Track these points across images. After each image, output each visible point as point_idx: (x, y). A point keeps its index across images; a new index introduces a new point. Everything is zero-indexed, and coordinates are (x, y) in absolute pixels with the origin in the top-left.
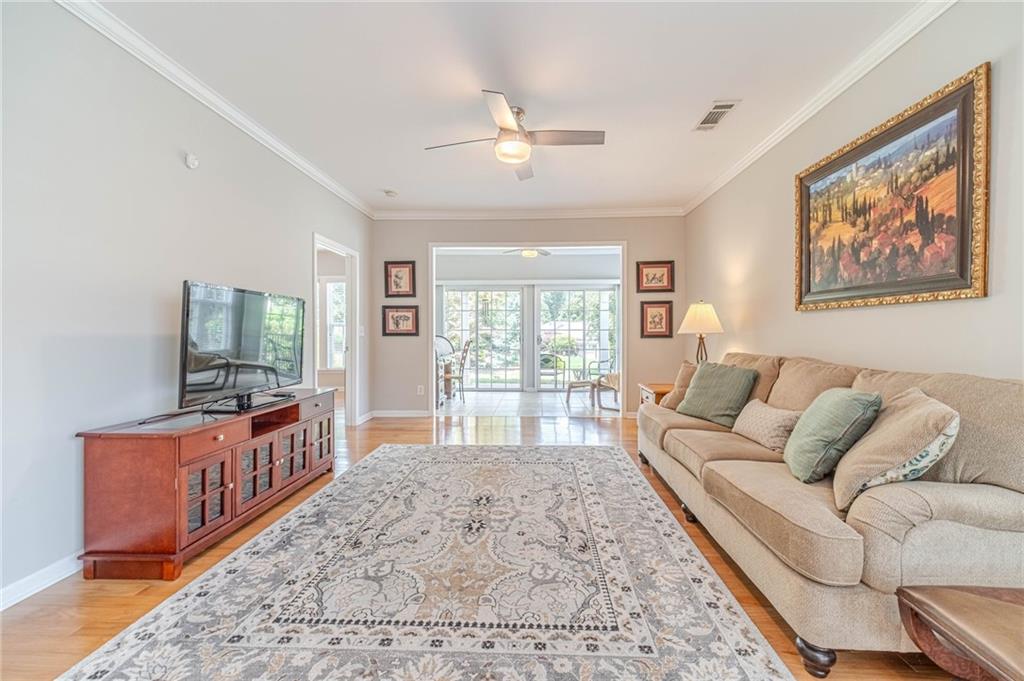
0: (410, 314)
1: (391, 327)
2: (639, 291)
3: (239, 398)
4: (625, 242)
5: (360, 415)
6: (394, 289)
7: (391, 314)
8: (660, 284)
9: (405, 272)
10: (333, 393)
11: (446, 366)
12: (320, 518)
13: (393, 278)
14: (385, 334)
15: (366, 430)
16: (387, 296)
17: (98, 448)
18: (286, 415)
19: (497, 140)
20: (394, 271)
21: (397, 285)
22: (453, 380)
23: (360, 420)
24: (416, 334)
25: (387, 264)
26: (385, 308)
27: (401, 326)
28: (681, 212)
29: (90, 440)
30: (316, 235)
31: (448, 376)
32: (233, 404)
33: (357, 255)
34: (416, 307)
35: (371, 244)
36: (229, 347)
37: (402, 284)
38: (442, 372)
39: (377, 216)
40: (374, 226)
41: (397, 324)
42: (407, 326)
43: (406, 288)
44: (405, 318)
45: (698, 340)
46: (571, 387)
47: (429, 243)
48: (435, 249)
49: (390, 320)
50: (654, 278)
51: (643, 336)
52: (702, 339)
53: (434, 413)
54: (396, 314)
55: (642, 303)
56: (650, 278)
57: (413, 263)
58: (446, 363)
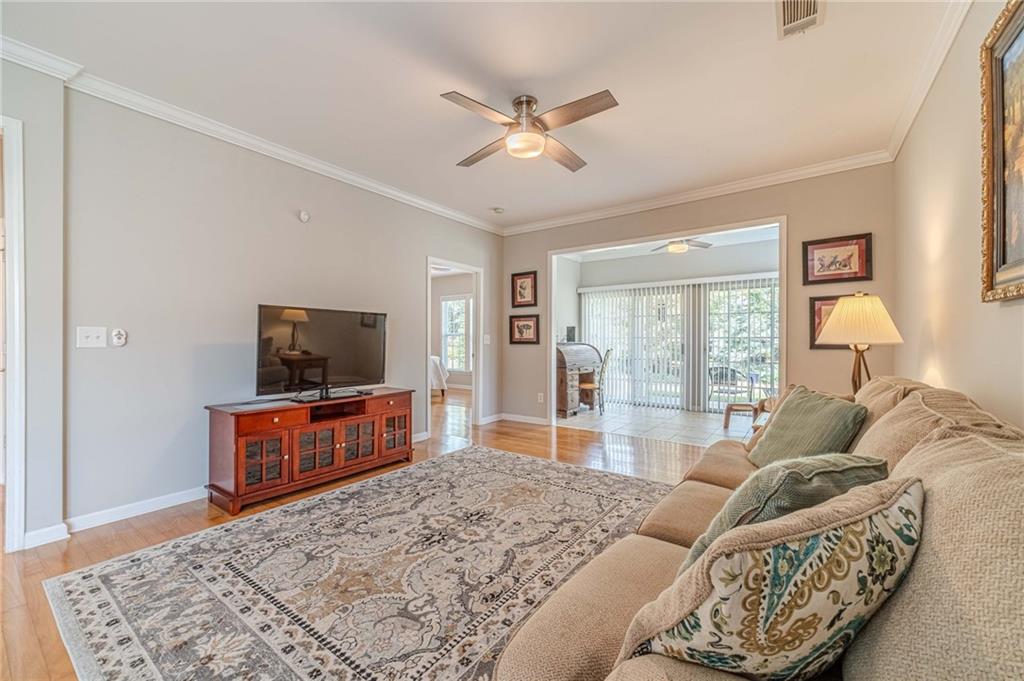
0: (531, 323)
1: (517, 335)
2: (806, 282)
4: (784, 217)
5: (484, 416)
6: (519, 299)
7: (516, 323)
8: (846, 270)
9: (528, 282)
11: (581, 375)
13: (519, 289)
14: (511, 342)
15: (491, 431)
16: (514, 306)
17: (213, 416)
20: (519, 281)
21: (521, 295)
22: (597, 391)
24: (537, 342)
25: (514, 276)
26: (512, 317)
27: (524, 334)
28: (885, 157)
30: (429, 258)
31: (586, 386)
33: (481, 271)
34: (537, 317)
35: (500, 263)
37: (525, 295)
38: (572, 380)
39: (506, 232)
40: (500, 242)
41: (521, 332)
42: (529, 334)
43: (528, 298)
44: (529, 327)
45: (854, 354)
46: (730, 409)
47: (549, 252)
48: (554, 257)
49: (516, 330)
50: (832, 263)
51: (813, 346)
52: (860, 353)
53: (554, 422)
54: (521, 323)
55: (813, 300)
56: (827, 263)
57: (535, 273)
58: (583, 371)
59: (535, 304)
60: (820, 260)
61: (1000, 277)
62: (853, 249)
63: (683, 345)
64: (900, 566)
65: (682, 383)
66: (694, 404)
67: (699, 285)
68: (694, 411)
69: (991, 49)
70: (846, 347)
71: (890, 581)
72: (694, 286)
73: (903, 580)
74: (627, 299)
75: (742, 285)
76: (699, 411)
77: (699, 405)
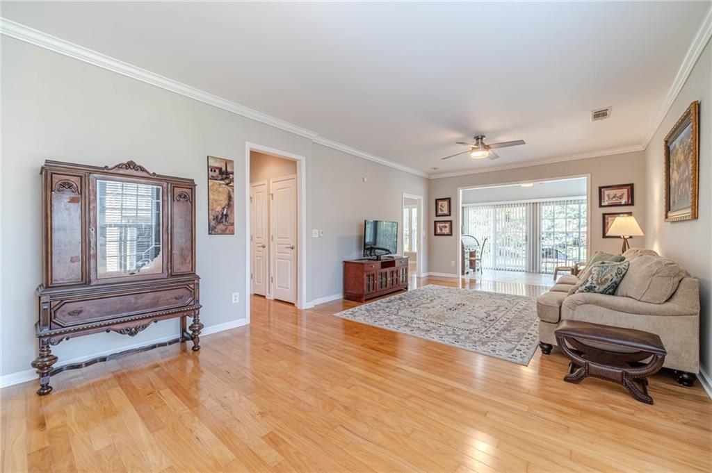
0: (447, 225)
1: (439, 231)
2: (601, 205)
3: (378, 256)
4: (590, 174)
5: (424, 273)
6: (440, 212)
7: (438, 225)
8: (621, 201)
9: (445, 203)
10: (407, 258)
11: (470, 253)
12: (401, 299)
13: (440, 207)
14: (435, 235)
16: (437, 216)
17: (347, 265)
18: (391, 263)
19: (471, 151)
20: (440, 203)
21: (442, 210)
22: (477, 261)
23: (423, 275)
24: (451, 235)
25: (437, 200)
26: (435, 222)
27: (443, 231)
28: (641, 148)
29: (346, 263)
30: (404, 192)
31: (472, 258)
32: (376, 258)
33: (422, 198)
34: (451, 221)
35: (429, 193)
36: (371, 240)
37: (444, 210)
38: (467, 256)
39: (432, 177)
40: (430, 183)
41: (441, 230)
42: (446, 231)
43: (446, 212)
44: (445, 227)
45: (623, 240)
46: (557, 270)
47: (458, 188)
48: (461, 191)
49: (438, 228)
50: (614, 197)
51: (604, 236)
52: (625, 240)
53: (461, 276)
54: (441, 225)
55: (604, 215)
56: (611, 197)
57: (449, 199)
58: (471, 251)
59: (450, 215)
60: (608, 196)
61: (669, 214)
62: (625, 191)
63: (526, 237)
64: (623, 273)
65: (526, 258)
66: (533, 269)
67: (537, 203)
68: (533, 272)
69: (666, 142)
70: (620, 237)
71: (621, 275)
72: (533, 203)
73: (624, 276)
74: (491, 211)
75: (562, 203)
76: (536, 273)
77: (536, 269)
